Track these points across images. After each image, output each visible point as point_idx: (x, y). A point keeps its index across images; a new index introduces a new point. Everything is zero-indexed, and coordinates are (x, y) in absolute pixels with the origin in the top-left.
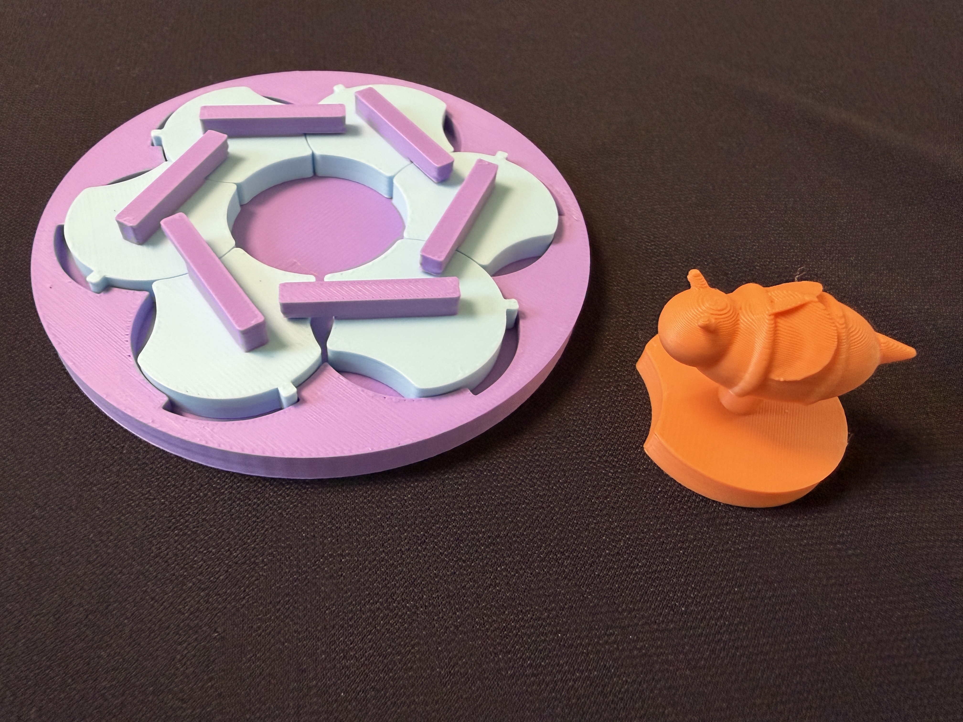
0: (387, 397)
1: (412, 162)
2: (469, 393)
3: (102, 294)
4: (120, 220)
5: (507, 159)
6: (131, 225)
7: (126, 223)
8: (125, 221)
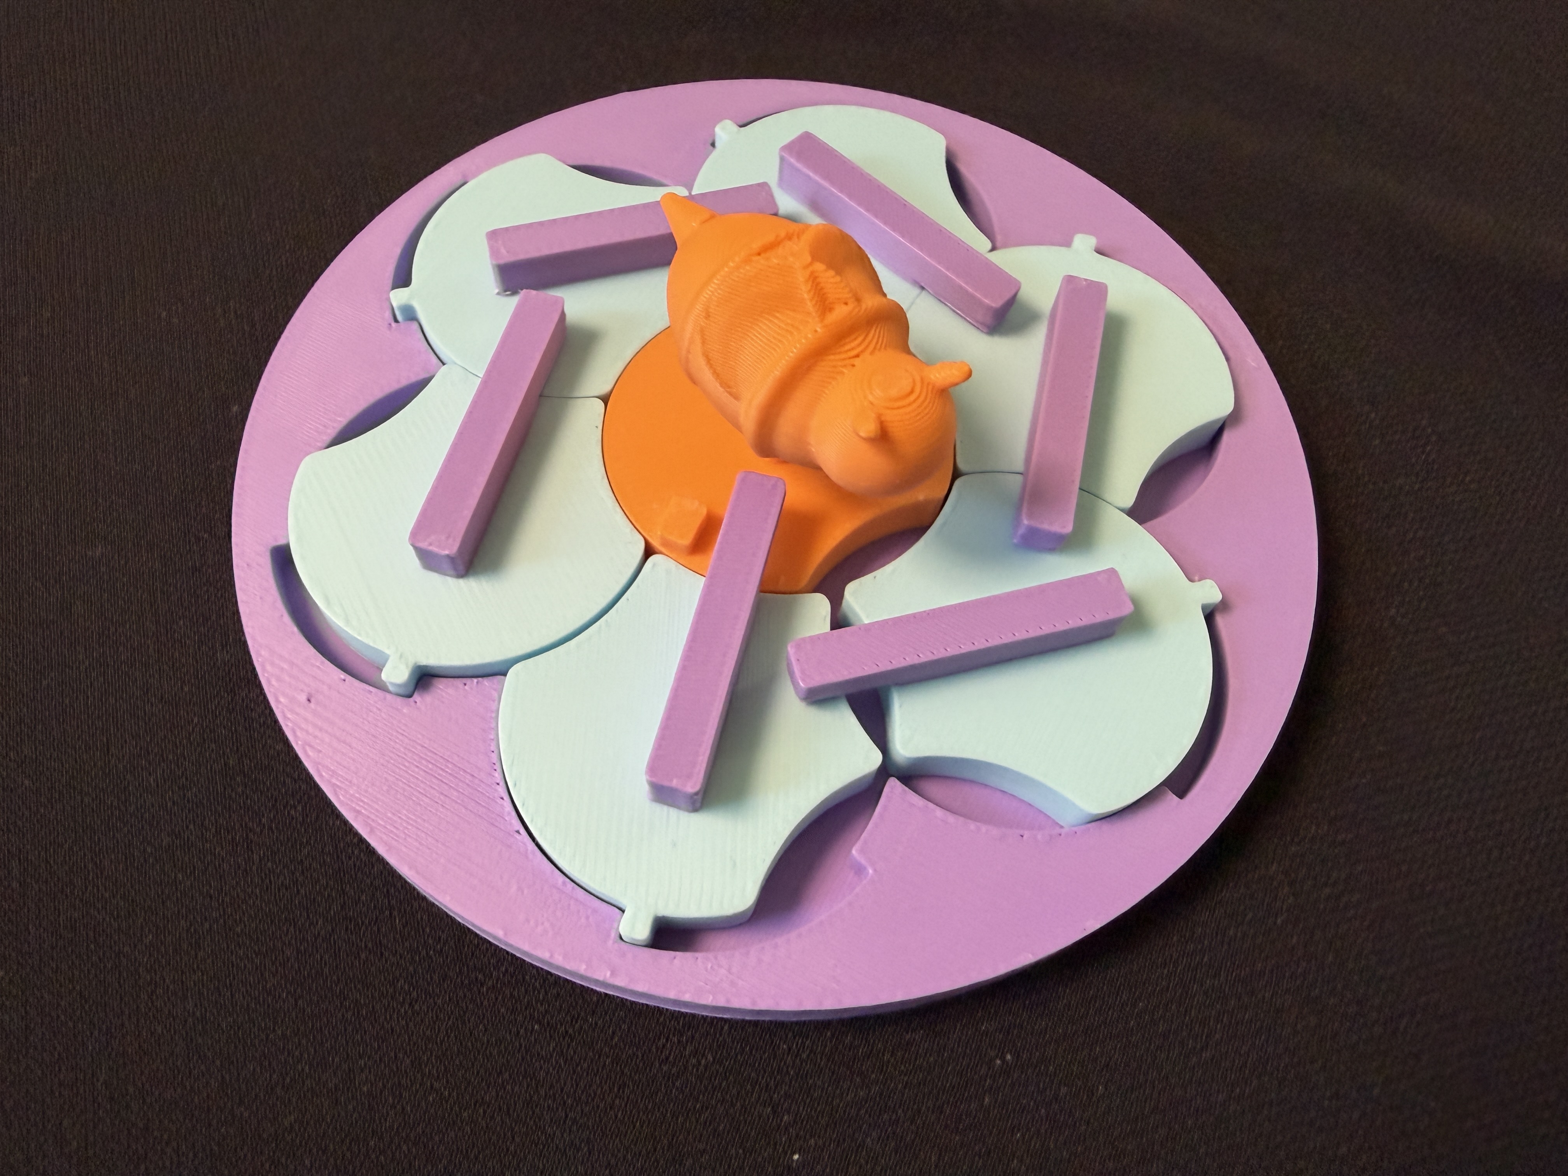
0: (1027, 834)
1: (923, 288)
2: (1171, 798)
3: (416, 697)
4: (423, 545)
5: (1099, 251)
6: (447, 552)
7: (434, 549)
8: (430, 544)
